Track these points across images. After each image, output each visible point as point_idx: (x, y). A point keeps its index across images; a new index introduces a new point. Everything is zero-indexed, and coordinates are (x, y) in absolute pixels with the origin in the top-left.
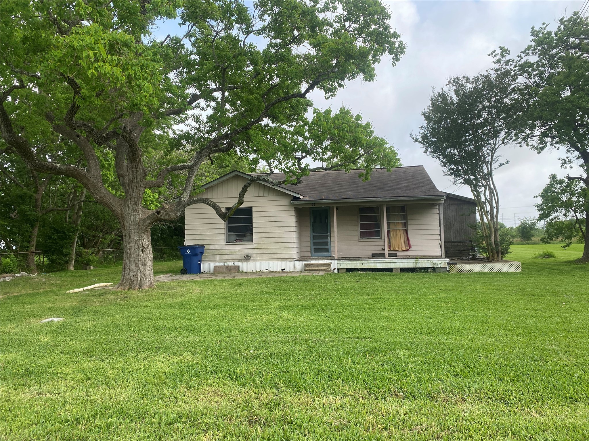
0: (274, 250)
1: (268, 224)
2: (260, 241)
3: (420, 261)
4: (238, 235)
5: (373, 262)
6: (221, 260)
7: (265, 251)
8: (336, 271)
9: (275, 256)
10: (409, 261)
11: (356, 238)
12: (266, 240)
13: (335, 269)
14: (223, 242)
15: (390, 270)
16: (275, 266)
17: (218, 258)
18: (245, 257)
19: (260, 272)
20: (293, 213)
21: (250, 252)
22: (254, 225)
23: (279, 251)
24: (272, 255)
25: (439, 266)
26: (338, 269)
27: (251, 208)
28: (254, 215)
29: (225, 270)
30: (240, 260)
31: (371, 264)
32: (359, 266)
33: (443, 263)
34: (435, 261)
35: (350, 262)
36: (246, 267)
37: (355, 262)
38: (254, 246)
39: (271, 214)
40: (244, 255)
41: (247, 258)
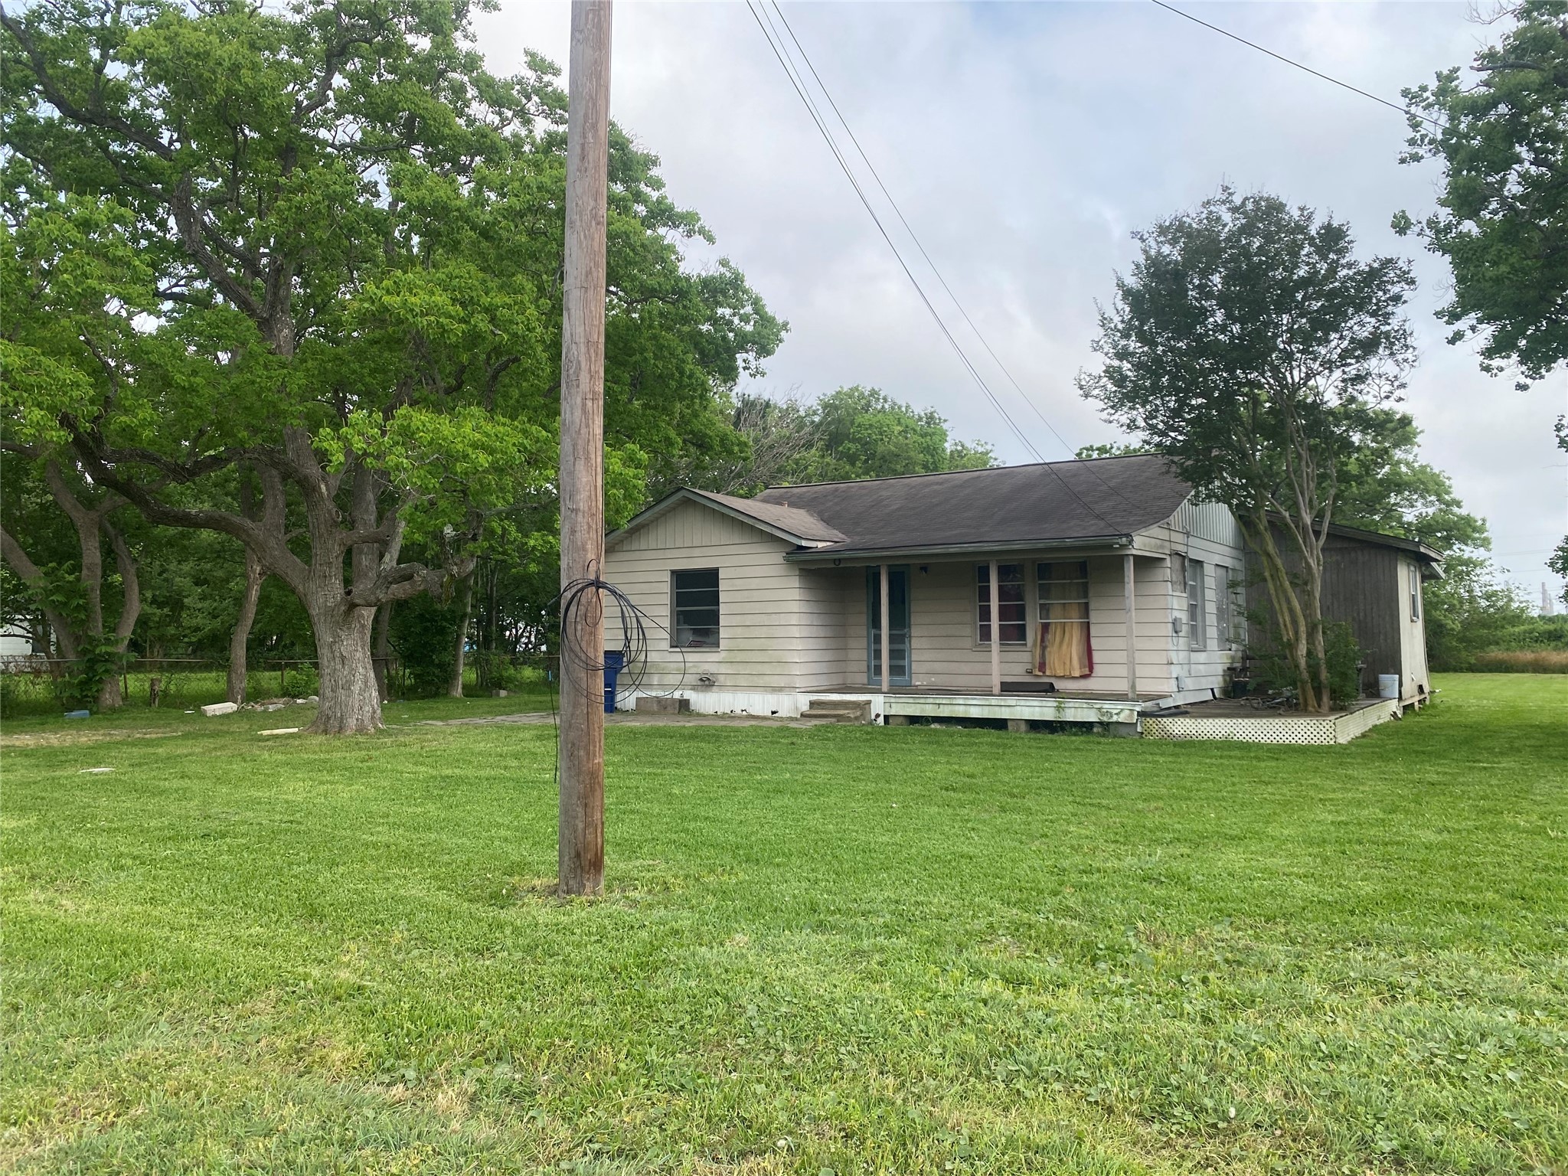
0: (759, 666)
1: (747, 608)
2: (731, 644)
3: (1071, 705)
4: (695, 632)
5: (961, 702)
6: (661, 686)
7: (741, 669)
8: (881, 721)
9: (761, 681)
10: (1044, 704)
11: (968, 643)
12: (743, 644)
13: (878, 716)
14: (665, 645)
15: (1000, 724)
16: (759, 704)
17: (655, 680)
18: (701, 680)
19: (730, 716)
20: (795, 582)
21: (712, 669)
22: (723, 609)
23: (767, 669)
24: (755, 678)
25: (1115, 718)
26: (886, 717)
27: (717, 570)
28: (723, 586)
29: (655, 707)
30: (694, 688)
31: (957, 707)
32: (929, 711)
33: (1127, 712)
34: (1107, 706)
35: (911, 701)
36: (705, 702)
37: (922, 701)
38: (721, 656)
39: (754, 584)
40: (699, 677)
41: (706, 683)
